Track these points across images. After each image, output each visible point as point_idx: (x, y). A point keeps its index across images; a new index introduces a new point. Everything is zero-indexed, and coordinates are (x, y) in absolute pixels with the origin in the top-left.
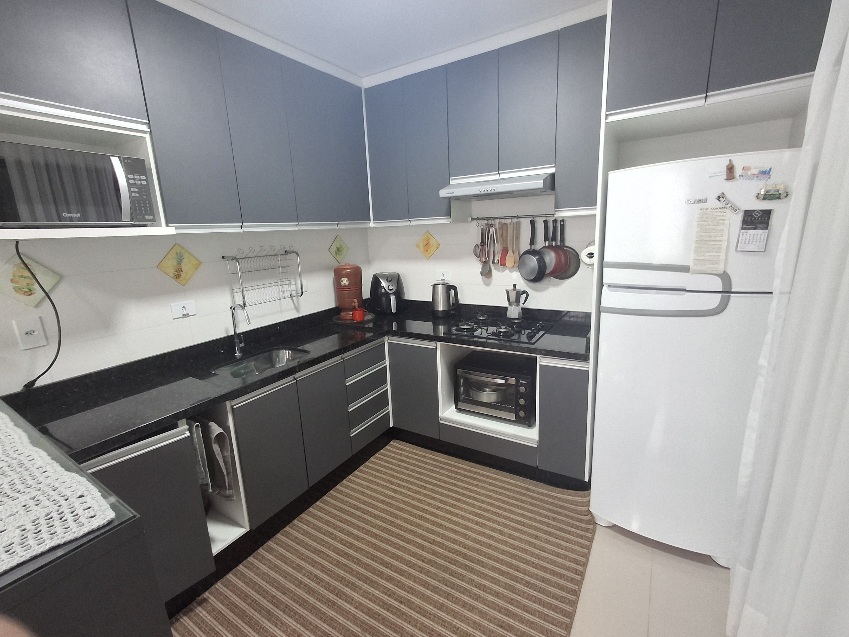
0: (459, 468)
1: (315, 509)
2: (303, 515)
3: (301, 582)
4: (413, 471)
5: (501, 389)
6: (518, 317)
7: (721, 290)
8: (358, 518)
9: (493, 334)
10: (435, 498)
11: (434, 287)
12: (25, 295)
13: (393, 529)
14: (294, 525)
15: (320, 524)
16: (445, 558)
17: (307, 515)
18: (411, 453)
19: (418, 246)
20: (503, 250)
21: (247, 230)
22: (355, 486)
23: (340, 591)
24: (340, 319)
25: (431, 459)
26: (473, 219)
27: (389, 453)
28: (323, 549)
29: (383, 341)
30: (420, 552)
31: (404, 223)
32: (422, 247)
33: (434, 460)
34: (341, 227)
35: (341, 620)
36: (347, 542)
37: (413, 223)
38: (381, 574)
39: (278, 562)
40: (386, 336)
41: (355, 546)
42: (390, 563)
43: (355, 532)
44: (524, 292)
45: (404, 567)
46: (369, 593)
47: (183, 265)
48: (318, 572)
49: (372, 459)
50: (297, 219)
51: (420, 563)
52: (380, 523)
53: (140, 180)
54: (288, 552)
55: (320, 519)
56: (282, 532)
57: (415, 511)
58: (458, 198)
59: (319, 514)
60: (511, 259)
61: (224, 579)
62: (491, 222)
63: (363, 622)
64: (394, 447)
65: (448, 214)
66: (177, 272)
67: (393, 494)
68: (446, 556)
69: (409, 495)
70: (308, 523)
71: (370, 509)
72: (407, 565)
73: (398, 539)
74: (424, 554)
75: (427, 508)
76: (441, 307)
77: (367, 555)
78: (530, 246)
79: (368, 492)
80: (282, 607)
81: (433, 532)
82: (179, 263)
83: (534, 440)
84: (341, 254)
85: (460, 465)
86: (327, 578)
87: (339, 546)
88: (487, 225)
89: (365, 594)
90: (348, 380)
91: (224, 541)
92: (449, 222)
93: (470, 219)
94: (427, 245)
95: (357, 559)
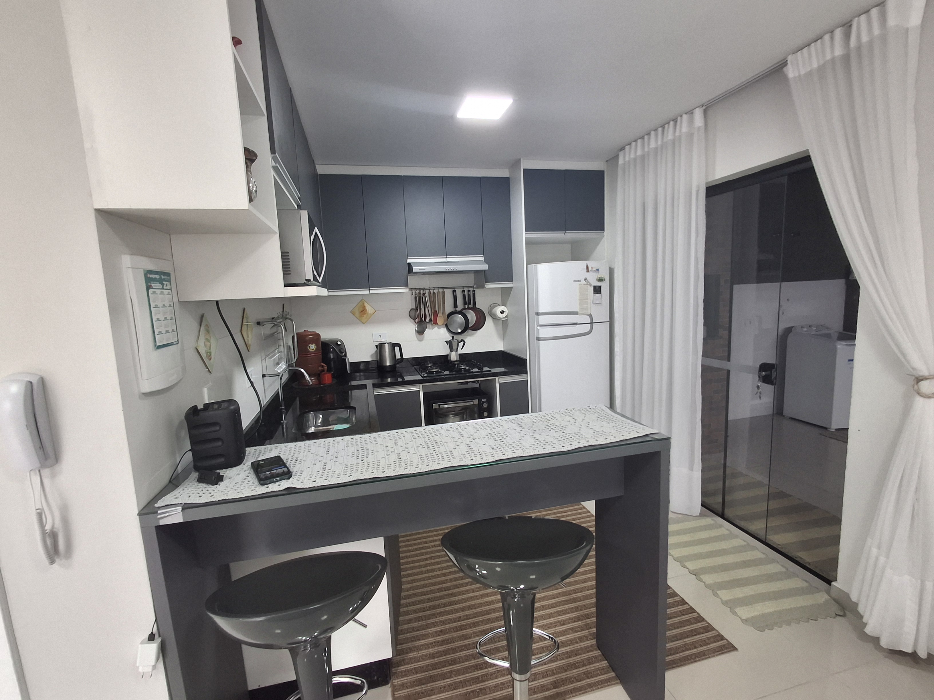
6: (456, 360)
7: (589, 322)
11: (380, 346)
12: (209, 359)
19: (352, 312)
20: (434, 312)
31: (363, 292)
32: (357, 314)
37: (372, 292)
44: (462, 341)
60: (440, 320)
62: (422, 292)
65: (407, 285)
76: (388, 363)
78: (454, 308)
88: (419, 294)
94: (363, 311)
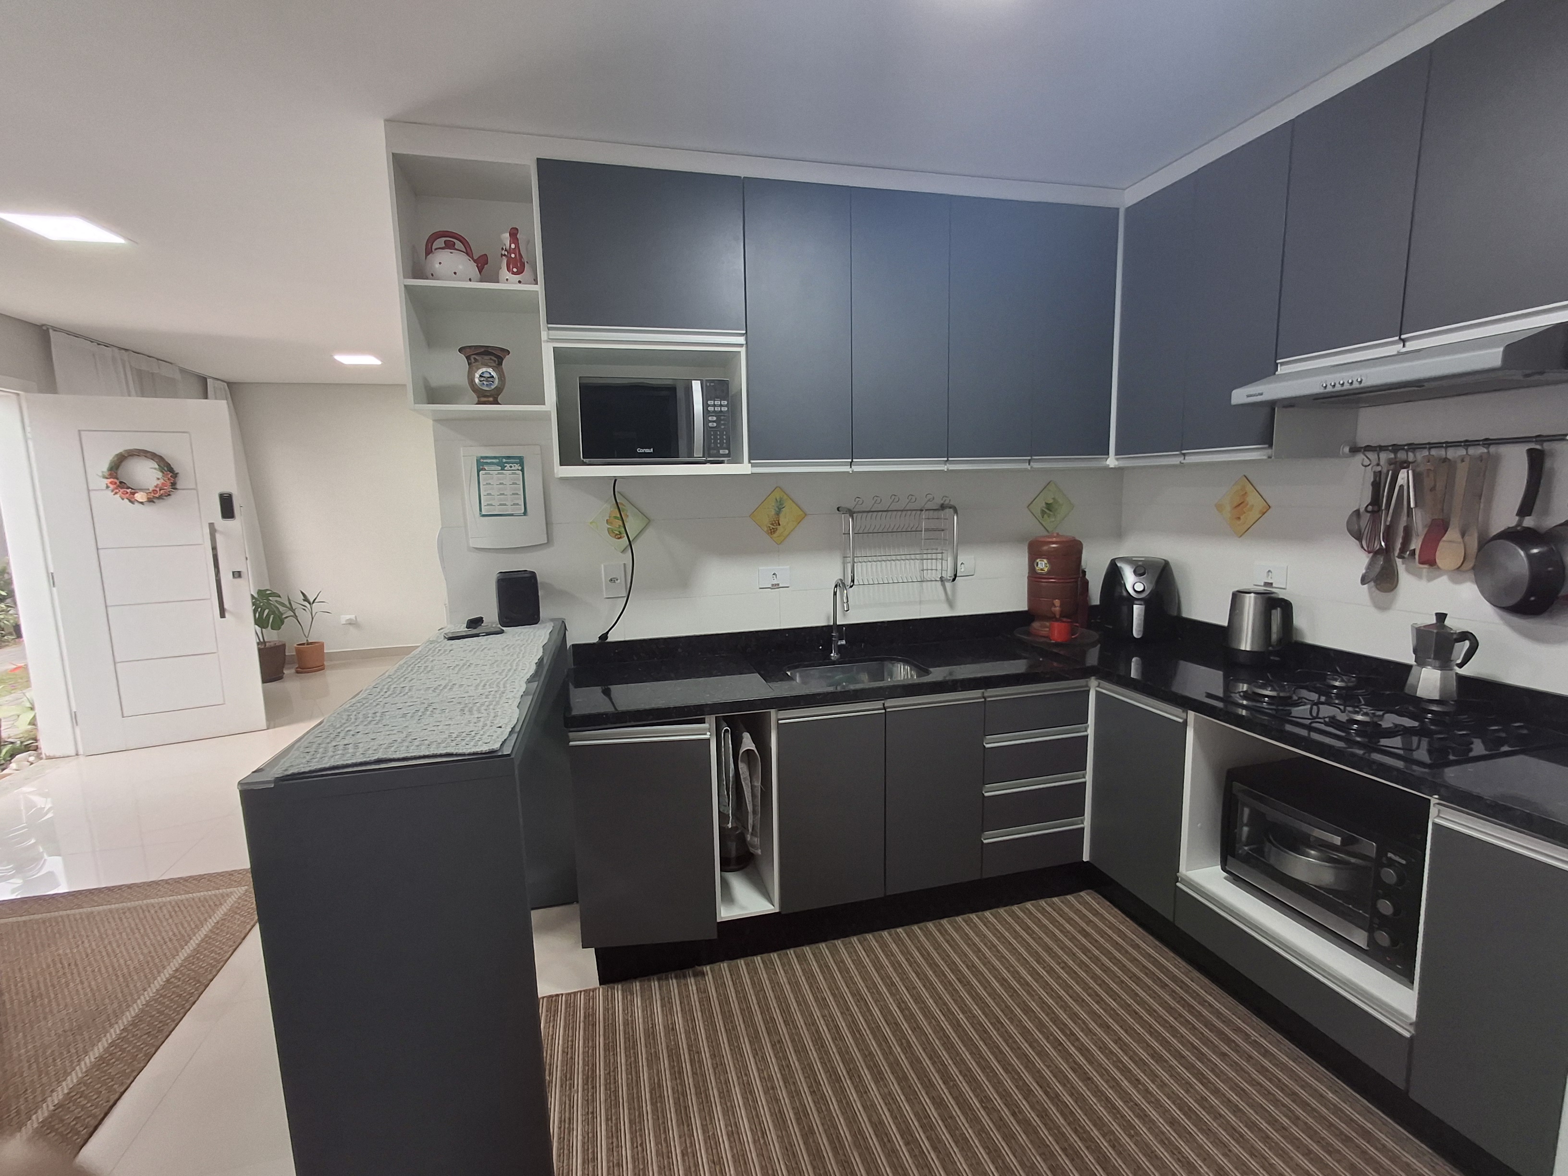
0: (1203, 1002)
1: (890, 935)
2: (869, 936)
3: (814, 1023)
4: (1096, 960)
5: (1348, 863)
6: (1437, 698)
8: (948, 984)
9: (1333, 722)
10: (1109, 1027)
11: (1237, 597)
12: (615, 537)
13: (994, 1033)
14: (851, 943)
15: (885, 962)
16: (1060, 1137)
17: (875, 939)
18: (1112, 926)
19: (1219, 507)
20: (1430, 526)
21: (856, 469)
22: (972, 934)
23: (856, 1068)
24: (1029, 633)
25: (1149, 957)
26: (1355, 450)
27: (1066, 910)
28: (869, 999)
29: (1087, 686)
30: (1018, 1096)
31: (1172, 459)
32: (1229, 510)
33: (1155, 962)
34: (1035, 465)
35: (834, 1106)
36: (908, 1009)
37: (1189, 459)
38: (929, 1086)
39: (803, 980)
40: (1093, 678)
41: (916, 1021)
42: (955, 1081)
43: (930, 1002)
44: (1465, 636)
45: (975, 1103)
46: (895, 1100)
47: (781, 515)
48: (842, 1024)
49: (1029, 905)
50: (948, 452)
51: (1006, 1113)
52: (978, 1012)
53: (721, 406)
54: (822, 974)
55: (890, 955)
56: (830, 943)
57: (1054, 1029)
58: (1290, 403)
59: (894, 947)
60: (1452, 550)
61: (733, 962)
62: (1401, 455)
63: (861, 1132)
64: (1086, 904)
65: (1267, 439)
66: (772, 524)
67: (1029, 978)
68: (1063, 1135)
69: (1060, 998)
70: (869, 950)
71: (975, 982)
72: (981, 1102)
73: (993, 1053)
74: (1025, 1105)
75: (1081, 1035)
76: (1246, 643)
77: (927, 1045)
78: (1517, 518)
79: (988, 953)
80: (776, 1039)
81: (1064, 1081)
82: (778, 514)
83: (1406, 1017)
84: (1054, 515)
85: (1209, 998)
86: (849, 1040)
87: (894, 1008)
88: (1390, 462)
89: (889, 1098)
90: (990, 739)
91: (743, 908)
92: (1265, 457)
93: (1347, 450)
94: (1240, 506)
95: (908, 1042)
